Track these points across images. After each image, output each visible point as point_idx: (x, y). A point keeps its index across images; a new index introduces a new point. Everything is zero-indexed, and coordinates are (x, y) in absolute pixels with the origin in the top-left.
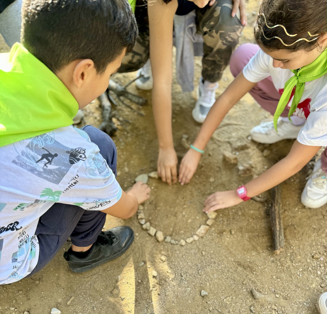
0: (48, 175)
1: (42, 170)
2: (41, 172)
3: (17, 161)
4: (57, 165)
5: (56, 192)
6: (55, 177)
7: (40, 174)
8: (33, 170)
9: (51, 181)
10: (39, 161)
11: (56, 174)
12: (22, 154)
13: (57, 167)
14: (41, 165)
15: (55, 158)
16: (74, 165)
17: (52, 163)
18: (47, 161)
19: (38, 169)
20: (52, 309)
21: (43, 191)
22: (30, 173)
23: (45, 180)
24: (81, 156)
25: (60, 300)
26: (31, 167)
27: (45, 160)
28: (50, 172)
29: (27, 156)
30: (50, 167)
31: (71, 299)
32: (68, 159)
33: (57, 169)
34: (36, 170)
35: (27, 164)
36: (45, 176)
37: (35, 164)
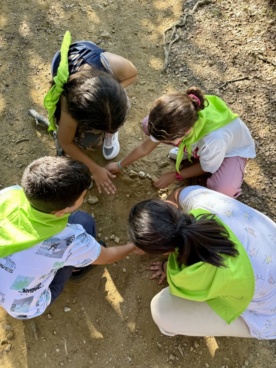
0: (55, 255)
1: (52, 254)
2: (51, 255)
3: (38, 252)
4: (60, 249)
5: (61, 263)
6: (59, 255)
7: (51, 256)
8: (47, 255)
9: (57, 258)
10: (50, 249)
11: (60, 253)
12: (41, 248)
13: (60, 250)
14: (51, 251)
15: (59, 245)
16: (69, 246)
17: (57, 248)
18: (54, 248)
19: (50, 253)
20: (65, 309)
21: (54, 264)
22: (46, 257)
23: (54, 258)
24: (73, 240)
25: (68, 301)
26: (46, 253)
27: (53, 248)
28: (57, 253)
29: (43, 248)
30: (56, 251)
31: (75, 299)
32: (66, 243)
33: (60, 251)
34: (48, 254)
35: (44, 252)
36: (54, 256)
37: (48, 251)
